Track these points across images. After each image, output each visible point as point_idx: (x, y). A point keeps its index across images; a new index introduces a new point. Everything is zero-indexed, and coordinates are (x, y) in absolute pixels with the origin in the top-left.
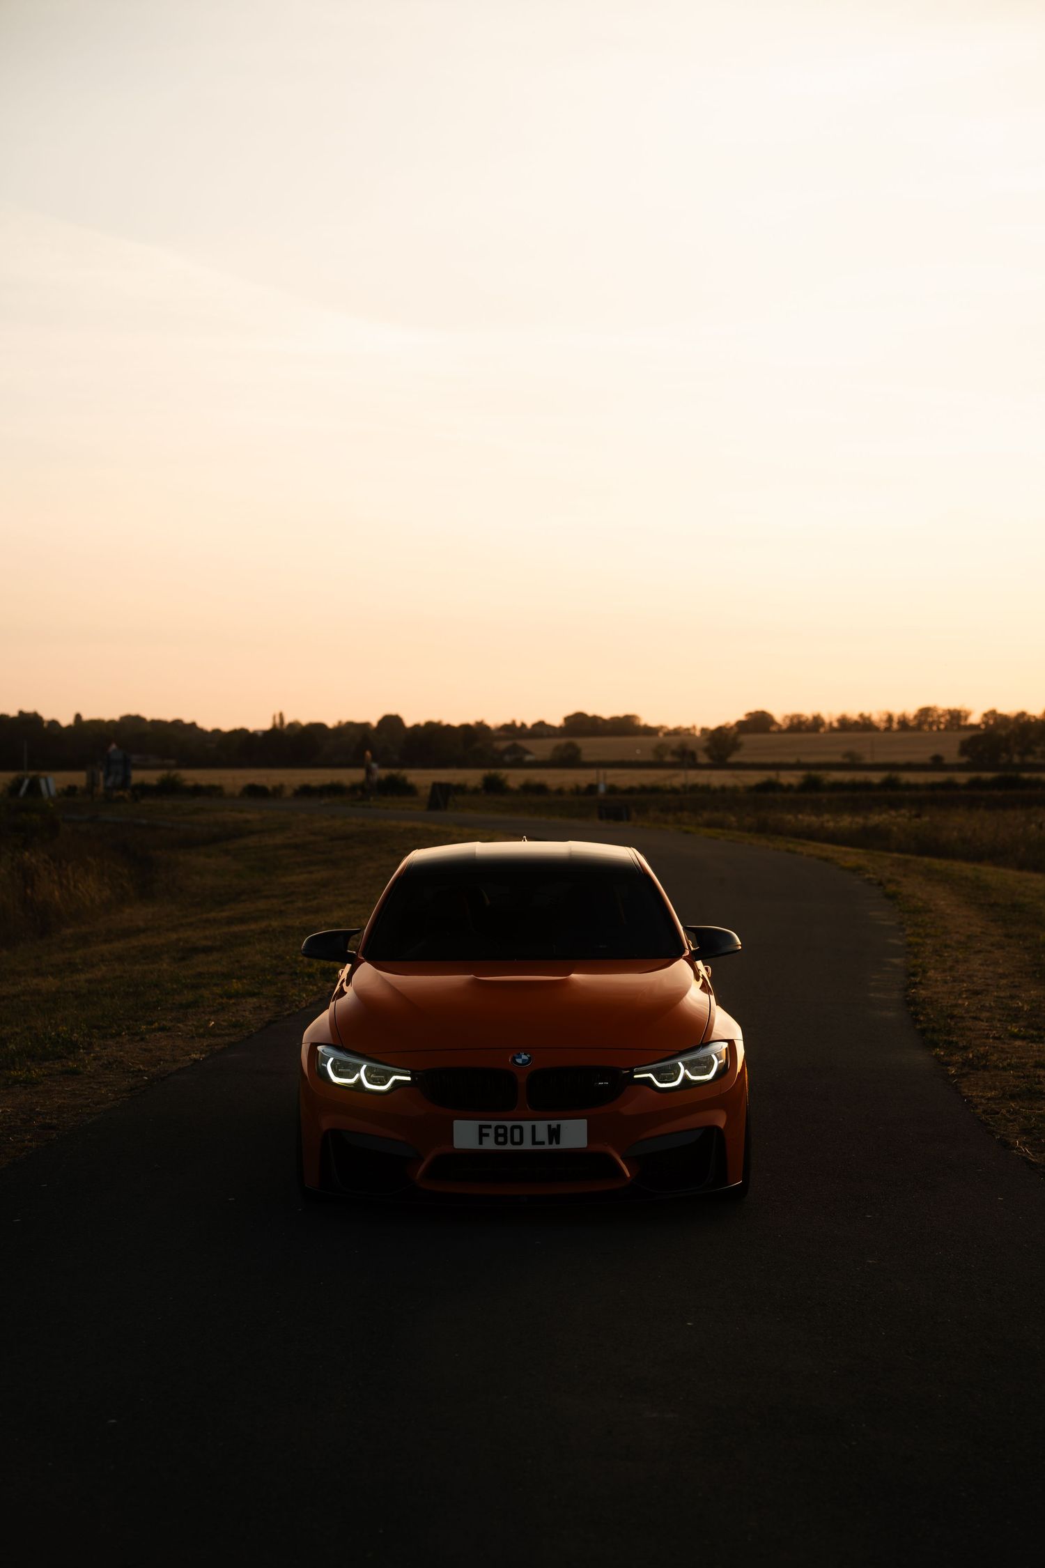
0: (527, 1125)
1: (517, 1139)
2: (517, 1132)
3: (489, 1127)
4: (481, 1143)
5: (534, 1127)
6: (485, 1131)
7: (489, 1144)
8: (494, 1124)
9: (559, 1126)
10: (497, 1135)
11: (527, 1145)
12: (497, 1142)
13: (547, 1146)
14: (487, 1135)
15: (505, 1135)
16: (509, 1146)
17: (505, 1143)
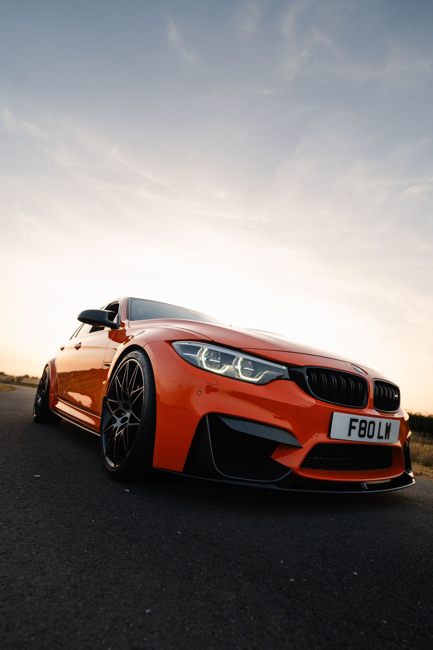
0: (377, 421)
1: (371, 434)
2: (372, 426)
3: (356, 420)
4: (349, 435)
5: (380, 423)
6: (354, 424)
7: (355, 437)
8: (360, 418)
9: (390, 424)
10: (361, 428)
11: (375, 440)
12: (360, 436)
13: (383, 441)
14: (354, 428)
15: (364, 429)
16: (366, 439)
17: (363, 436)
